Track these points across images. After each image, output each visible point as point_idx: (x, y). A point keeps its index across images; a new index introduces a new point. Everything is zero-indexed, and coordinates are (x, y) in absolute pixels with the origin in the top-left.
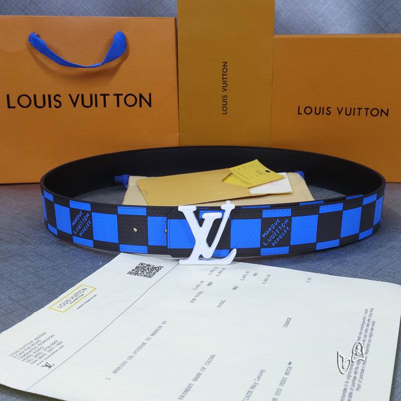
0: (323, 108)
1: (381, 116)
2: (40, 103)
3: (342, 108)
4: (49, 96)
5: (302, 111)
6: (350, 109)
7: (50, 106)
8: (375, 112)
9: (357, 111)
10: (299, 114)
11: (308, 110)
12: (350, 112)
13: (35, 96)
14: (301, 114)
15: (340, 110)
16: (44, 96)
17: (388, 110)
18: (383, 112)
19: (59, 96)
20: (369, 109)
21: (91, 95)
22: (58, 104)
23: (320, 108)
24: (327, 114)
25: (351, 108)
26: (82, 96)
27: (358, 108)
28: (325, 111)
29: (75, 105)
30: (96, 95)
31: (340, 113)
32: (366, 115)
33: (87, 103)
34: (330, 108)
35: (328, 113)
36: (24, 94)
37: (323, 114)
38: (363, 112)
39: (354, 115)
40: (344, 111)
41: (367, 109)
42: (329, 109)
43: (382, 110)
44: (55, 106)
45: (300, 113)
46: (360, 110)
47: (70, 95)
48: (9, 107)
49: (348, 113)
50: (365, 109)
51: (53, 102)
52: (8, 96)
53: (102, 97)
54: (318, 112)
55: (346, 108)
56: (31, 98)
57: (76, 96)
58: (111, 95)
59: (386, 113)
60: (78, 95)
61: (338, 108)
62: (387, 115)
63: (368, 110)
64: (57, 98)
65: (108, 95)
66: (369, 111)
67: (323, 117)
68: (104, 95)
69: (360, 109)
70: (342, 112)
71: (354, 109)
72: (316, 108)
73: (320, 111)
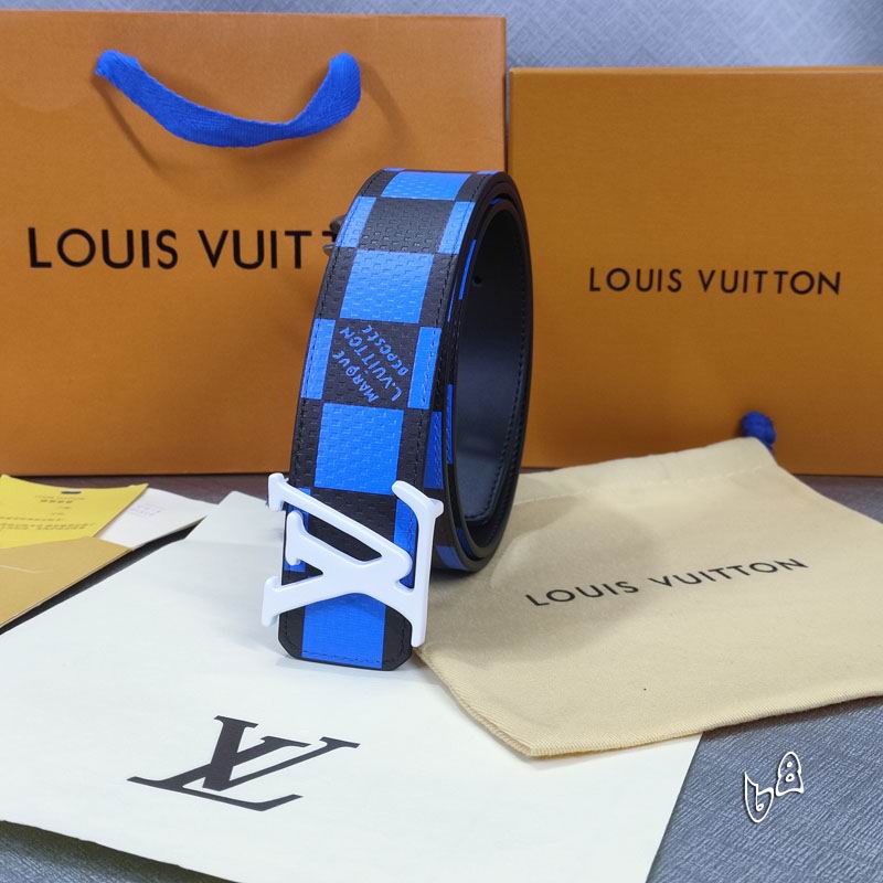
0: (660, 272)
1: (820, 291)
2: (118, 253)
3: (713, 272)
4: (145, 234)
5: (600, 281)
6: (733, 274)
7: (146, 263)
8: (802, 283)
9: (753, 279)
10: (593, 288)
11: (618, 279)
12: (735, 283)
13: (105, 234)
14: (598, 289)
15: (706, 276)
16: (130, 234)
17: (838, 275)
18: (824, 284)
19: (172, 234)
20: (786, 273)
21: (260, 234)
22: (168, 258)
23: (652, 272)
24: (670, 288)
25: (737, 273)
26: (236, 234)
27: (756, 272)
28: (666, 281)
29: (214, 259)
30: (274, 234)
31: (706, 286)
32: (780, 291)
33: (250, 254)
34: (679, 271)
35: (675, 285)
36: (76, 226)
37: (659, 289)
38: (770, 281)
39: (745, 290)
40: (717, 279)
41: (781, 274)
42: (676, 275)
43: (822, 277)
44: (162, 264)
45: (596, 285)
46: (760, 277)
47: (202, 233)
48: (35, 263)
49: (729, 284)
50: (776, 273)
51: (156, 253)
52: (32, 232)
53: (292, 239)
54: (645, 284)
55: (724, 273)
56: (94, 238)
57: (219, 235)
58: (317, 233)
59: (833, 282)
60: (225, 234)
61: (700, 272)
62: (836, 289)
63: (784, 276)
64: (167, 240)
65: (308, 233)
66: (787, 279)
67: (660, 298)
68: (297, 235)
69: (760, 273)
70: (712, 283)
71: (746, 273)
72: (639, 271)
73: (651, 281)
